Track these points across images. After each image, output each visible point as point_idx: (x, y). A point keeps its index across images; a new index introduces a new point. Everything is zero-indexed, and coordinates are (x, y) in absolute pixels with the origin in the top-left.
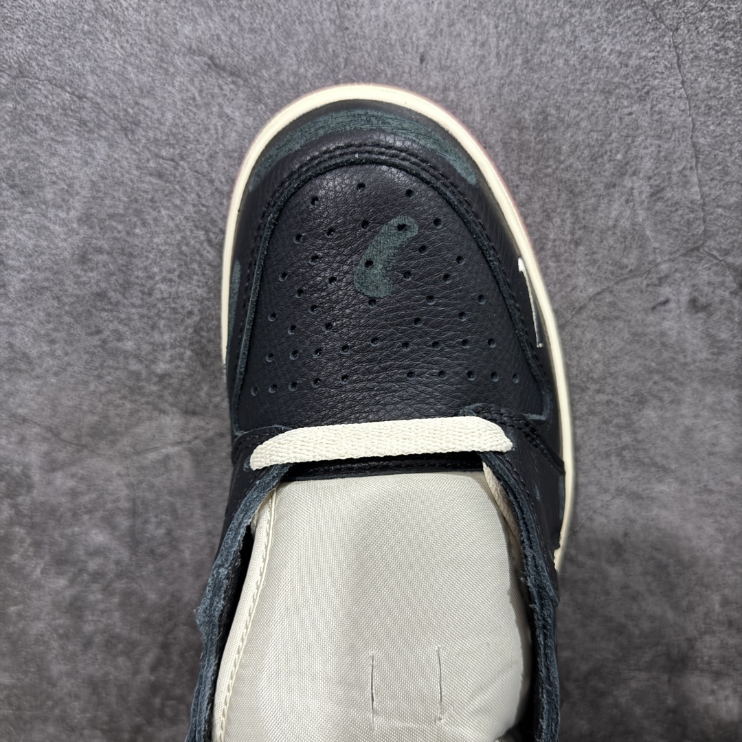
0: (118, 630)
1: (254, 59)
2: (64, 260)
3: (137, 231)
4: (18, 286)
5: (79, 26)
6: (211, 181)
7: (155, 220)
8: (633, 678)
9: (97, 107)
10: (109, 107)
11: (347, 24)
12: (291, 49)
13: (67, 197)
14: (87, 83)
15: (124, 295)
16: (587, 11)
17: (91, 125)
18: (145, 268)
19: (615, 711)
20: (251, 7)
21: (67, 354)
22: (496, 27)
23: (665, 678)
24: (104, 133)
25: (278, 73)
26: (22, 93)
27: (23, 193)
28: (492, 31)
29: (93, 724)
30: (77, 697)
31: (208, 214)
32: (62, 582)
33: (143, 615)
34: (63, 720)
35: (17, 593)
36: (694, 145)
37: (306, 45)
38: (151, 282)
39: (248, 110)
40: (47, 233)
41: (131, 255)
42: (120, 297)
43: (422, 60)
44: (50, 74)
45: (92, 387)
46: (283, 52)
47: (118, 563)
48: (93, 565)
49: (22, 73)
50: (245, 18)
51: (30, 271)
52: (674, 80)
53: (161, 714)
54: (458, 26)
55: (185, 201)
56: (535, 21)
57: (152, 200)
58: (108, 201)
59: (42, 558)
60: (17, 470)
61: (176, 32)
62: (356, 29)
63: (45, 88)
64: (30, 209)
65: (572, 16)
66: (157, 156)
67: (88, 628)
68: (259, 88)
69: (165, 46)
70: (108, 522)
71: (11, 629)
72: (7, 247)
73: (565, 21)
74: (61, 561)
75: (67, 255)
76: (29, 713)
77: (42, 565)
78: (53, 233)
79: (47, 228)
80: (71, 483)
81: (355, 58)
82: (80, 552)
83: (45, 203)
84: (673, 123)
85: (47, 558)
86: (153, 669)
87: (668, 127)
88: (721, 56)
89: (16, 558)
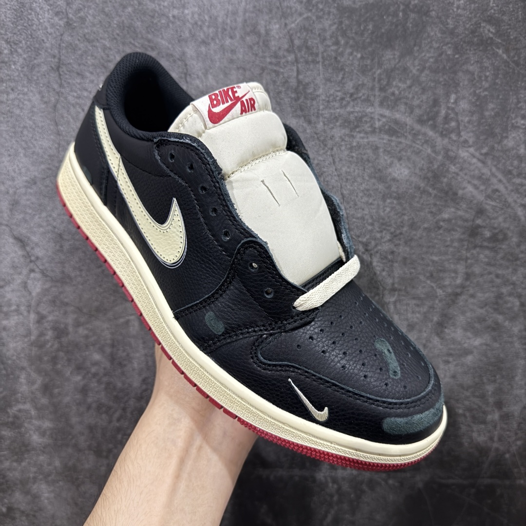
0: (103, 401)
4: (68, 247)
21: (87, 275)
29: (90, 448)
30: (83, 434)
32: (79, 378)
33: (115, 393)
34: (76, 446)
35: (59, 383)
36: (342, 194)
45: (97, 290)
47: (105, 369)
48: (93, 370)
52: (333, 169)
59: (71, 366)
60: (62, 326)
67: (89, 400)
70: (101, 350)
71: (55, 400)
74: (79, 368)
76: (60, 442)
77: (71, 370)
80: (86, 332)
82: (88, 364)
85: (73, 366)
86: (118, 420)
87: (331, 187)
88: (351, 159)
89: (59, 366)
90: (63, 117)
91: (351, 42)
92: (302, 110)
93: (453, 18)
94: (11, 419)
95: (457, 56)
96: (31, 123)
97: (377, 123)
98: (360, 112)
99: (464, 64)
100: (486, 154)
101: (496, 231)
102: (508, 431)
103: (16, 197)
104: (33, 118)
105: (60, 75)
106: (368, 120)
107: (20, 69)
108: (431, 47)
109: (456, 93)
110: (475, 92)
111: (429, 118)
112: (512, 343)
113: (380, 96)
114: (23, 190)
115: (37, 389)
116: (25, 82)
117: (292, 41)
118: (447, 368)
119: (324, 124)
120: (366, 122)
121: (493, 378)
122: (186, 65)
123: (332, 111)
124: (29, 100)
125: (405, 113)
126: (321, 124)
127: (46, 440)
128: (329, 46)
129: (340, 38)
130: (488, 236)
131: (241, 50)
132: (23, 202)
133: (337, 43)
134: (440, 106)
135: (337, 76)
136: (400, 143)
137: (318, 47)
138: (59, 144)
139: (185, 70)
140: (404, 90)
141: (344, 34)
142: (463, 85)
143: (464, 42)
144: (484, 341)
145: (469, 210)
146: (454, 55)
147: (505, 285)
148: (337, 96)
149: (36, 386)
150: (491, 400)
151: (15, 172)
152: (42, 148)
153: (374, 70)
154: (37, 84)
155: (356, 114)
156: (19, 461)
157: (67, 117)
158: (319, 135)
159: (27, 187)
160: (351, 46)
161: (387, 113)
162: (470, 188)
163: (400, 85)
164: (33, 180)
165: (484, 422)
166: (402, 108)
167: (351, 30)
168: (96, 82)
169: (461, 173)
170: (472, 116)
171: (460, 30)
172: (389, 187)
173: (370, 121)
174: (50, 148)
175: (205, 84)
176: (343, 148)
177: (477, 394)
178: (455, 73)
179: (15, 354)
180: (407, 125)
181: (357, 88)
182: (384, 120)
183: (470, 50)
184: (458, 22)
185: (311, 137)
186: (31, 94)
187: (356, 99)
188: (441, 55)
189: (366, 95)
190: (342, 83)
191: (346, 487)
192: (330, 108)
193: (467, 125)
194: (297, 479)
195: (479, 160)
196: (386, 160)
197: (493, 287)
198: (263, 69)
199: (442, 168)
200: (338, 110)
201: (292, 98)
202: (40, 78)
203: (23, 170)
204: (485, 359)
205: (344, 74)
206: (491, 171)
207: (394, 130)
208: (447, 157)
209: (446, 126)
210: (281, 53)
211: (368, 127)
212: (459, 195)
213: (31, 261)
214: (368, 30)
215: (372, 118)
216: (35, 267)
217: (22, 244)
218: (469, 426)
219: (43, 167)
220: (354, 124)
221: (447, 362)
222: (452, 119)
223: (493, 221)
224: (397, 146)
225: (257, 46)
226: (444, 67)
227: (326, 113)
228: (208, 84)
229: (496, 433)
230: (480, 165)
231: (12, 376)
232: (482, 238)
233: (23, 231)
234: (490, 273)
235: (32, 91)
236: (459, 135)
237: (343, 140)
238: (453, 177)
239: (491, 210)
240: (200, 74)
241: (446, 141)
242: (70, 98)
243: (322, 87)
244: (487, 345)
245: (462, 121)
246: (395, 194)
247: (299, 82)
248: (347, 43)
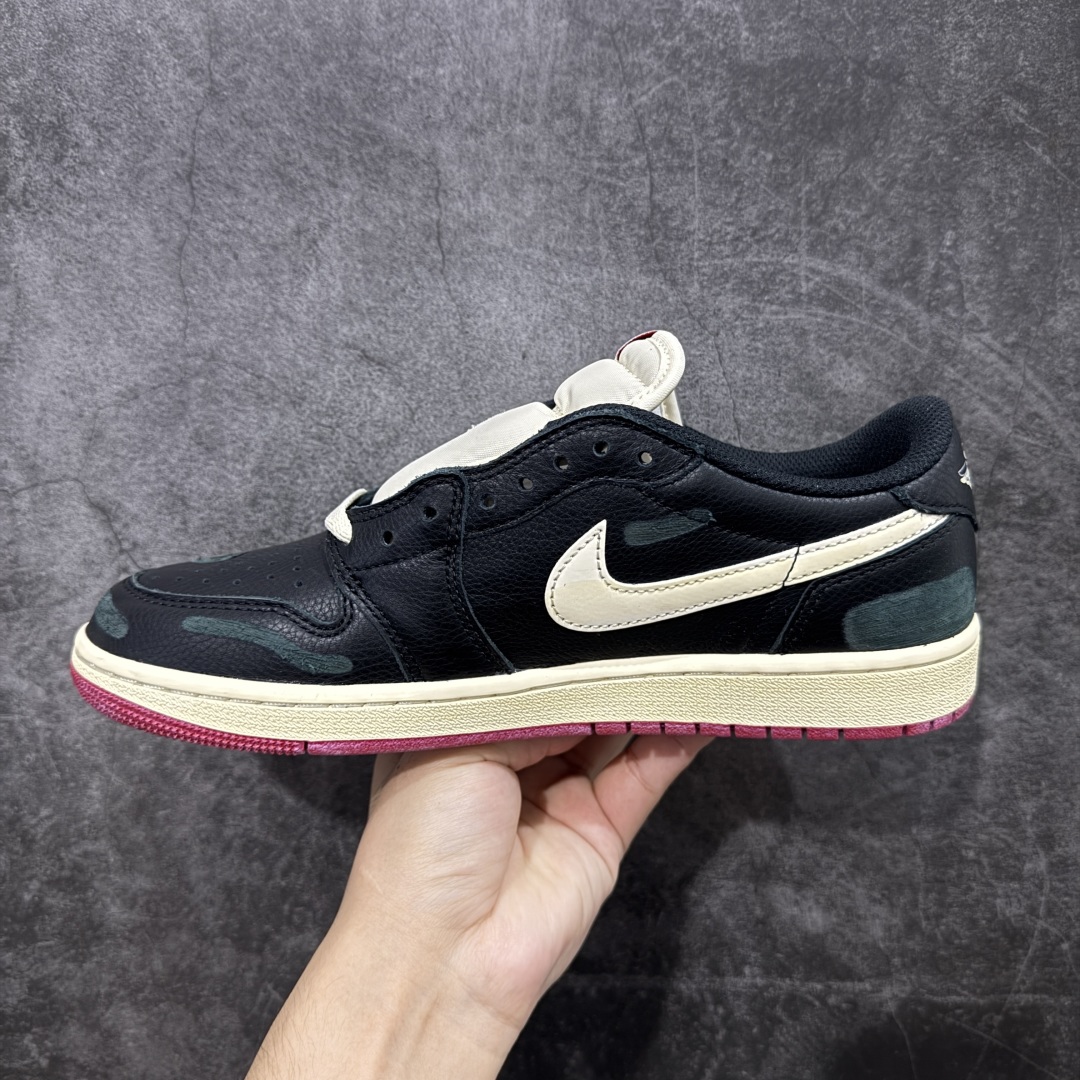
0: (255, 834)
1: (397, 353)
2: (238, 503)
3: (299, 481)
4: (197, 523)
5: (261, 324)
6: (360, 444)
7: (314, 473)
8: (722, 886)
9: (272, 385)
10: (282, 385)
11: (467, 329)
12: (425, 346)
13: (243, 453)
14: (265, 367)
15: (285, 531)
16: (649, 322)
17: (267, 398)
18: (304, 511)
19: (708, 922)
20: (394, 314)
22: (580, 333)
23: (751, 887)
24: (276, 405)
25: (415, 364)
26: (212, 372)
27: (207, 449)
28: (577, 336)
29: (224, 931)
30: (212, 903)
31: (356, 468)
32: (209, 787)
33: (280, 819)
34: (196, 927)
35: (166, 797)
36: (736, 420)
37: (436, 344)
38: (308, 522)
39: (390, 391)
40: (225, 481)
41: (293, 500)
42: (281, 533)
43: (524, 357)
44: (236, 358)
46: (419, 349)
49: (213, 357)
50: (390, 323)
51: (207, 511)
52: (718, 372)
53: (289, 922)
54: (551, 332)
55: (338, 459)
56: (608, 328)
57: (313, 457)
58: (277, 458)
59: (192, 764)
61: (336, 331)
62: (474, 333)
63: (231, 369)
64: (212, 462)
65: (637, 325)
66: (318, 424)
67: (228, 832)
68: (400, 375)
69: (328, 341)
71: (157, 834)
72: (191, 491)
73: (632, 328)
74: (210, 767)
75: (240, 499)
76: (165, 920)
77: (192, 771)
78: (229, 480)
79: (225, 477)
81: (473, 354)
83: (225, 457)
84: (718, 404)
85: (198, 763)
86: (285, 874)
87: (714, 407)
88: (753, 353)
89: (169, 763)
90: (195, 270)
91: (755, 131)
92: (659, 260)
93: (948, 86)
94: (66, 873)
95: (956, 159)
96: (133, 280)
97: (803, 284)
98: (772, 263)
99: (969, 174)
100: (1014, 345)
101: (1037, 494)
102: (1066, 894)
103: (98, 425)
104: (137, 271)
105: (193, 188)
106: (788, 279)
107: (115, 176)
108: (906, 142)
109: (954, 229)
110: (991, 225)
111: (902, 277)
112: (1069, 716)
113: (808, 232)
114: (112, 411)
115: (121, 812)
116: (124, 202)
117: (642, 129)
118: (943, 767)
119: (702, 287)
120: (783, 283)
121: (1034, 787)
122: (438, 172)
123: (716, 261)
124: (131, 237)
125: (858, 266)
126: (697, 285)
127: (136, 916)
128: (713, 139)
129: (733, 124)
130: (1021, 503)
131: (545, 145)
132: (110, 434)
133: (727, 133)
134: (926, 254)
135: (727, 196)
136: (850, 323)
137: (691, 140)
138: (186, 321)
139: (436, 183)
140: (856, 222)
141: (741, 116)
142: (969, 213)
143: (971, 132)
144: (1016, 714)
145: (983, 453)
146: (951, 157)
147: (1056, 601)
148: (728, 234)
149: (120, 804)
150: (1030, 831)
151: (97, 375)
152: (152, 330)
153: (798, 184)
154: (147, 205)
155: (764, 269)
156: (80, 959)
157: (202, 270)
158: (691, 308)
159: (118, 405)
160: (755, 139)
161: (823, 266)
162: (984, 411)
163: (848, 212)
164: (131, 391)
165: (1018, 877)
166: (852, 256)
167: (756, 108)
168: (261, 202)
169: (966, 382)
170: (986, 272)
171: (962, 109)
172: (827, 408)
173: (791, 281)
174: (169, 329)
175: (473, 209)
176: (738, 332)
177: (1003, 818)
178: (953, 190)
179: (81, 738)
180: (861, 289)
181: (766, 219)
182: (817, 279)
183: (982, 148)
184: (957, 95)
185: (677, 311)
186: (135, 225)
187: (763, 239)
188: (925, 156)
189: (783, 232)
190: (736, 209)
191: (741, 1011)
192: (714, 257)
193: (976, 288)
194: (643, 994)
195: (1000, 355)
196: (821, 356)
197: (1032, 604)
198: (586, 182)
199: (929, 370)
200: (729, 260)
201: (640, 237)
202: (153, 195)
203: (113, 372)
204: (1019, 750)
205: (741, 192)
206: (1024, 376)
207: (835, 298)
208: (939, 349)
209: (938, 291)
210: (620, 152)
211: (787, 293)
212: (963, 424)
213: (122, 551)
214: (788, 108)
215: (793, 275)
216: (129, 562)
217: (104, 517)
218: (989, 885)
219: (153, 365)
220: (759, 287)
221: (945, 754)
222: (947, 278)
223: (1029, 475)
224: (842, 330)
225: (574, 137)
226: (932, 180)
227: (706, 265)
228: (480, 209)
229: (1043, 899)
230: (1003, 365)
231: (72, 784)
232: (1009, 508)
233: (109, 490)
234: (1024, 577)
235: (136, 219)
236: (962, 308)
237: (738, 317)
238: (952, 389)
239: (1026, 454)
240: (464, 190)
241: (937, 319)
242: (209, 232)
243: (698, 215)
244: (1021, 720)
245: (968, 281)
246: (839, 422)
247: (654, 206)
248: (746, 133)
